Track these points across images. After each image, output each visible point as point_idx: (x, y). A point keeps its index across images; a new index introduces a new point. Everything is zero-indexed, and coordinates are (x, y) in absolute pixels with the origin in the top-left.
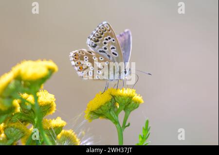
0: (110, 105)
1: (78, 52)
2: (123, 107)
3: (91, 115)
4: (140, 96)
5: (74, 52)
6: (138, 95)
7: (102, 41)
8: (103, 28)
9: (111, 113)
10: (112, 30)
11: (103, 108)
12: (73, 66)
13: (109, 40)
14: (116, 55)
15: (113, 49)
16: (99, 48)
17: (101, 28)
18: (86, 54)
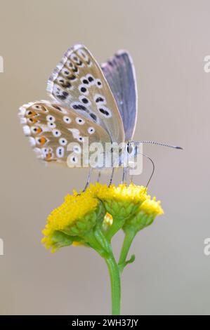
0: (94, 219)
1: (34, 107)
2: (121, 223)
3: (55, 240)
4: (156, 201)
5: (27, 106)
6: (151, 199)
7: (77, 84)
8: (75, 59)
9: (97, 234)
10: (94, 62)
11: (80, 225)
12: (27, 136)
13: (91, 84)
14: (107, 114)
15: (100, 103)
16: (71, 102)
17: (72, 58)
18: (51, 112)
